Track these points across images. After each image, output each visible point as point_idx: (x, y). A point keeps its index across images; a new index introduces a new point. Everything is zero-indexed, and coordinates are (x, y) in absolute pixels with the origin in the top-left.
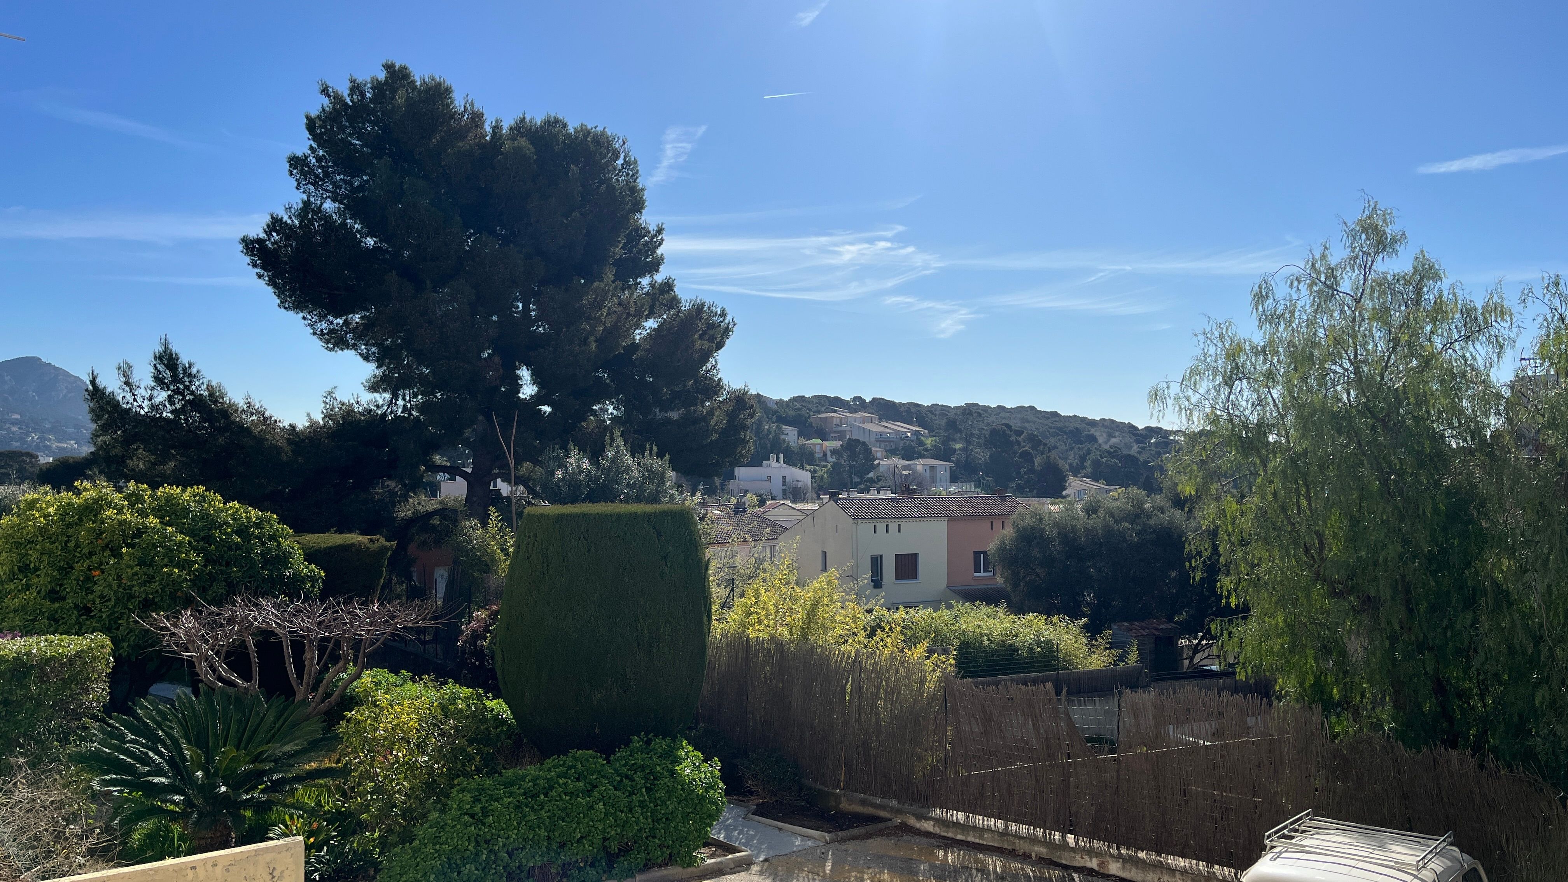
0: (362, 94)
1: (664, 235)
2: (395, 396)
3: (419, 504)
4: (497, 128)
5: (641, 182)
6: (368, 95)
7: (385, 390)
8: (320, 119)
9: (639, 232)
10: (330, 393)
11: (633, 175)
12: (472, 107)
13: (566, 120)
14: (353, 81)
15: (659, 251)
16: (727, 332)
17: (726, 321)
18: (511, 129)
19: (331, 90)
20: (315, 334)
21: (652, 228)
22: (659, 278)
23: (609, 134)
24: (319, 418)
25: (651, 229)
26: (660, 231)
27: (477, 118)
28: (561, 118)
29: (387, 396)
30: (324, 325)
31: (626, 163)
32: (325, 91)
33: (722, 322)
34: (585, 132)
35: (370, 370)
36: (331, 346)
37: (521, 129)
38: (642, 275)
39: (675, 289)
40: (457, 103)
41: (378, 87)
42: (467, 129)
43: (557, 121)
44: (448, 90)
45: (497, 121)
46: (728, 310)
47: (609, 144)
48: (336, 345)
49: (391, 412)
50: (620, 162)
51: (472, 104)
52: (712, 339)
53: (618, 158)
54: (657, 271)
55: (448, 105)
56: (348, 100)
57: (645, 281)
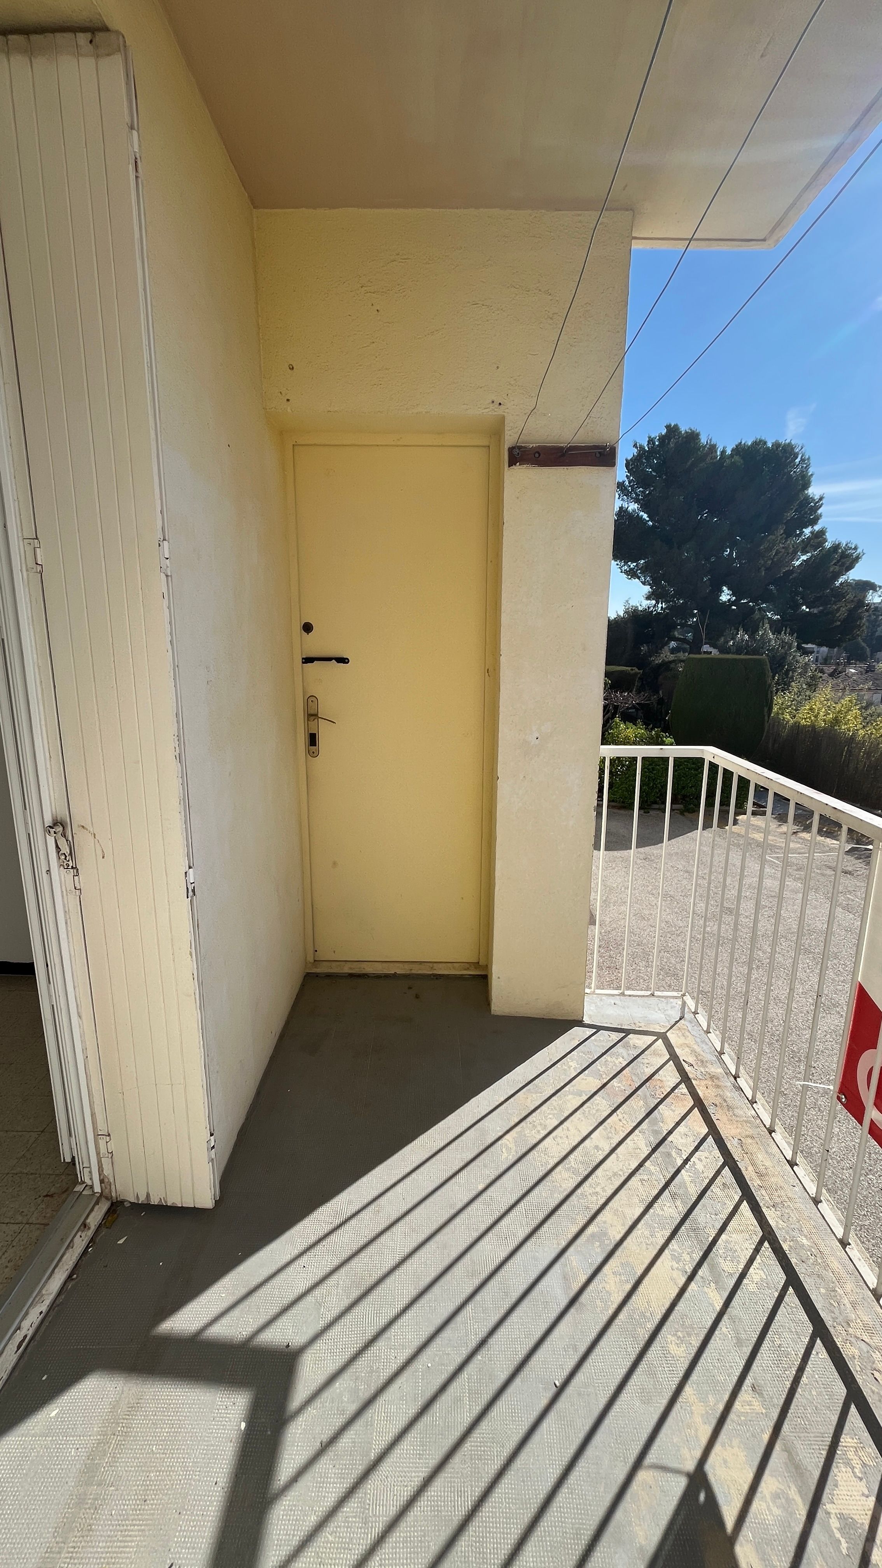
0: (654, 443)
1: (823, 501)
2: (657, 603)
3: (666, 657)
4: (723, 452)
5: (811, 471)
6: (657, 443)
7: (653, 600)
8: (632, 461)
9: (808, 499)
10: (627, 601)
11: (806, 467)
12: (710, 442)
13: (766, 440)
14: (649, 437)
15: (819, 512)
16: (858, 558)
17: (858, 552)
18: (733, 450)
19: (638, 444)
20: (622, 572)
21: (817, 497)
22: (817, 528)
23: (793, 443)
24: (621, 614)
25: (815, 498)
26: (821, 499)
27: (713, 448)
28: (763, 439)
29: (654, 602)
30: (626, 567)
31: (802, 460)
32: (635, 446)
33: (854, 553)
34: (777, 445)
35: (647, 589)
36: (630, 577)
37: (739, 450)
38: (806, 527)
39: (826, 534)
40: (702, 441)
41: (662, 439)
42: (707, 454)
43: (761, 441)
44: (698, 435)
45: (724, 448)
46: (859, 545)
47: (793, 449)
48: (632, 577)
49: (655, 610)
50: (797, 461)
51: (711, 440)
52: (843, 565)
53: (797, 458)
54: (816, 524)
55: (697, 443)
56: (647, 448)
57: (807, 531)
